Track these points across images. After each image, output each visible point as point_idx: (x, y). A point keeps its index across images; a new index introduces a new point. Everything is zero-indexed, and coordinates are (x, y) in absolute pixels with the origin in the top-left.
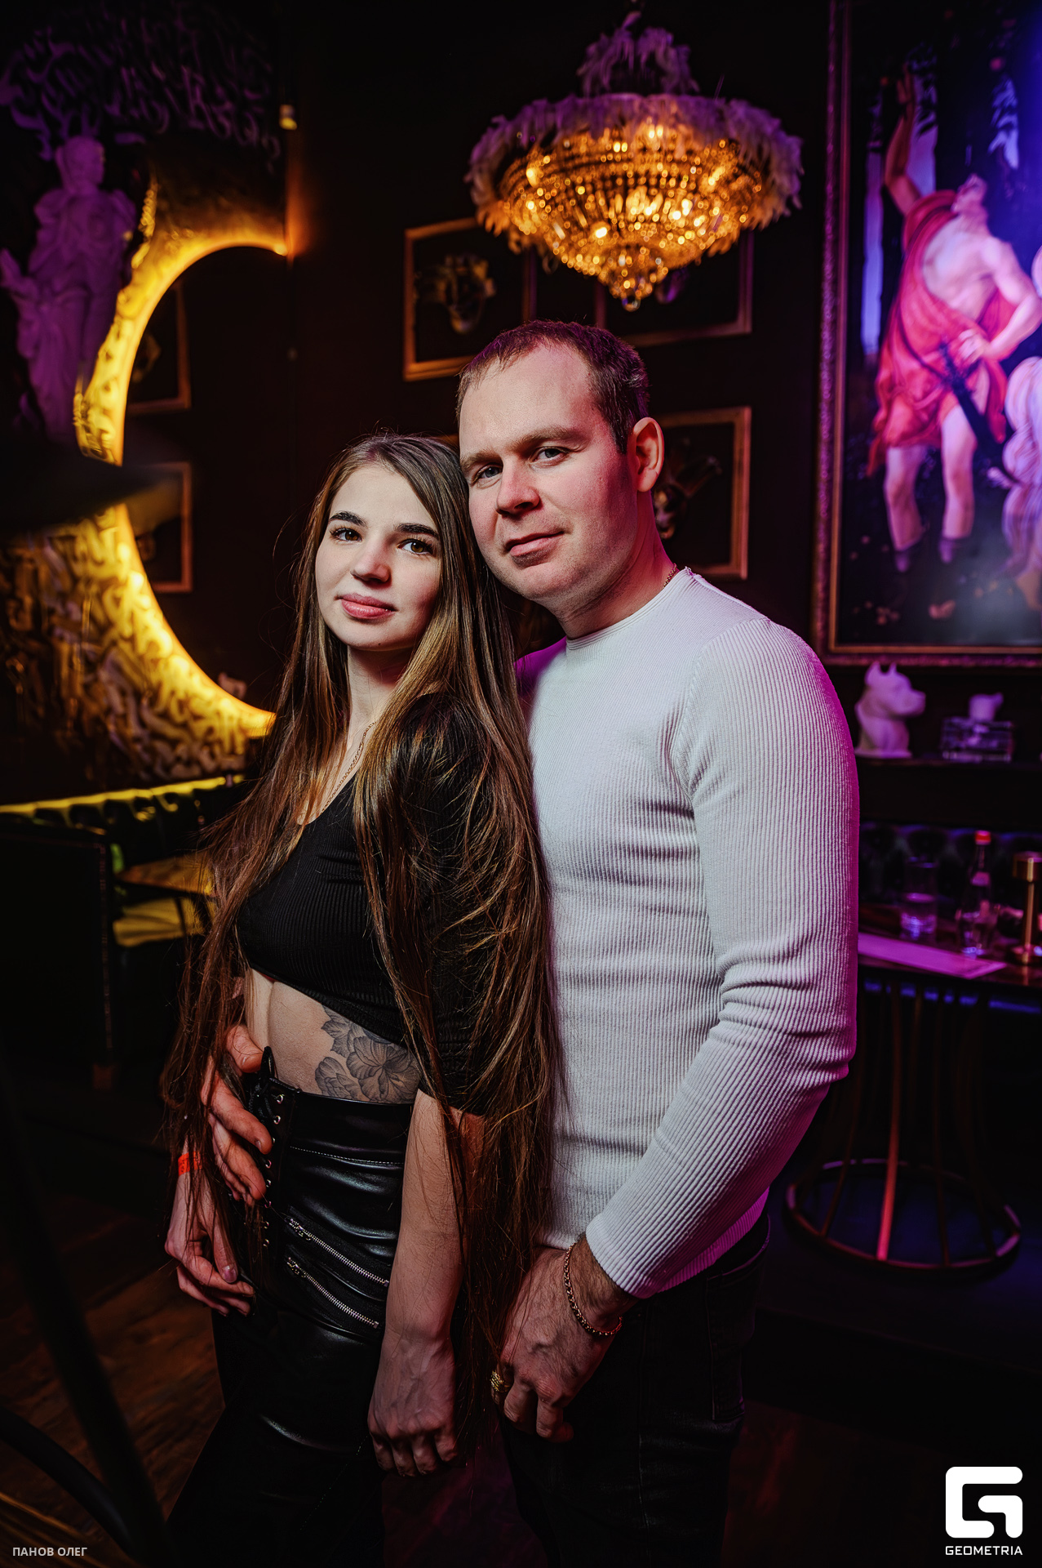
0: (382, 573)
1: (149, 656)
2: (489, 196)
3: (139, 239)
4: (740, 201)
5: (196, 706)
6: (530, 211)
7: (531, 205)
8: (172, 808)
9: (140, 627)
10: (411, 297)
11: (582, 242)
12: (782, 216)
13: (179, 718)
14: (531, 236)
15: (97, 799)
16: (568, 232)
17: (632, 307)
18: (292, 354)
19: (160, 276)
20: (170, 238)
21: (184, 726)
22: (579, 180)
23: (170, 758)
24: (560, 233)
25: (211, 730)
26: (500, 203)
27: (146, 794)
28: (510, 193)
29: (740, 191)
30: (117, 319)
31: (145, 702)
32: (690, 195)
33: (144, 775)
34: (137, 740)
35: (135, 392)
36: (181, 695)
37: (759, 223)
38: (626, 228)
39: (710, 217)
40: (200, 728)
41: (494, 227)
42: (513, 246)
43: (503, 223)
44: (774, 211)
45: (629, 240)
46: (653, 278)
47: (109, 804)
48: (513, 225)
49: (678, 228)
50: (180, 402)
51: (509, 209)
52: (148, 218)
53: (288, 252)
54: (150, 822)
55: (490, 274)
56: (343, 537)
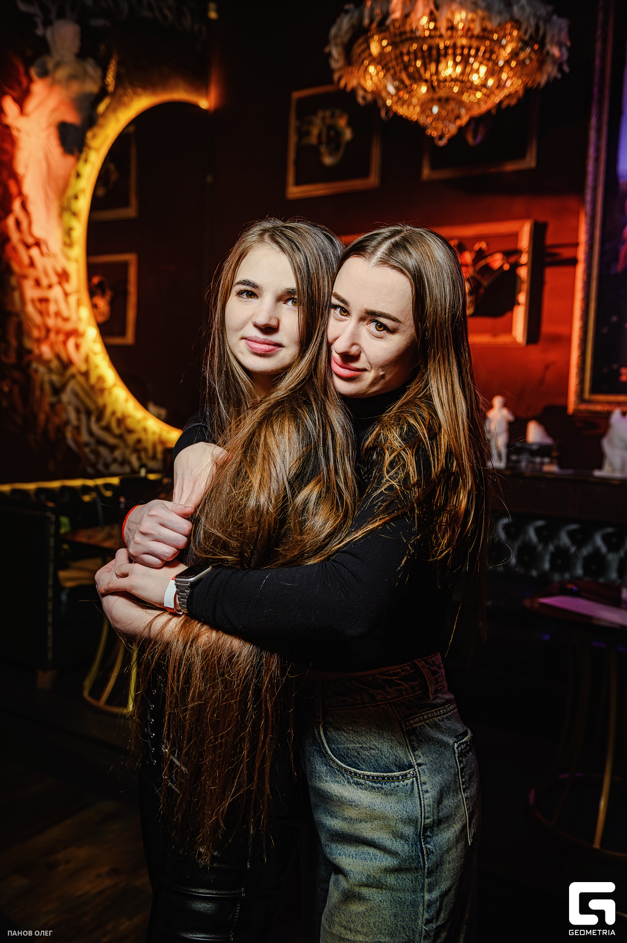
0: (273, 323)
1: (98, 386)
2: (341, 63)
4: (523, 68)
5: (130, 423)
6: (371, 73)
7: (372, 69)
8: (108, 494)
9: (92, 365)
10: (293, 139)
11: (406, 96)
12: (555, 78)
13: (117, 431)
14: (373, 92)
15: (56, 484)
16: (398, 89)
17: (441, 143)
18: (209, 179)
19: (118, 121)
21: (121, 437)
22: (405, 50)
23: (109, 459)
24: (391, 89)
25: (139, 441)
26: (350, 69)
27: (90, 483)
28: (356, 61)
29: (524, 60)
30: (85, 149)
31: (93, 419)
32: (485, 62)
33: (90, 470)
34: (87, 444)
35: (96, 204)
36: (119, 415)
37: (538, 85)
38: (438, 85)
39: (499, 79)
40: (131, 439)
41: (346, 85)
42: (360, 100)
43: (353, 83)
44: (549, 76)
45: (440, 94)
46: (459, 123)
47: (64, 488)
48: (359, 84)
49: (476, 86)
50: (130, 212)
51: (356, 72)
52: (110, 79)
53: (210, 107)
54: (93, 503)
55: (350, 124)
56: (245, 296)
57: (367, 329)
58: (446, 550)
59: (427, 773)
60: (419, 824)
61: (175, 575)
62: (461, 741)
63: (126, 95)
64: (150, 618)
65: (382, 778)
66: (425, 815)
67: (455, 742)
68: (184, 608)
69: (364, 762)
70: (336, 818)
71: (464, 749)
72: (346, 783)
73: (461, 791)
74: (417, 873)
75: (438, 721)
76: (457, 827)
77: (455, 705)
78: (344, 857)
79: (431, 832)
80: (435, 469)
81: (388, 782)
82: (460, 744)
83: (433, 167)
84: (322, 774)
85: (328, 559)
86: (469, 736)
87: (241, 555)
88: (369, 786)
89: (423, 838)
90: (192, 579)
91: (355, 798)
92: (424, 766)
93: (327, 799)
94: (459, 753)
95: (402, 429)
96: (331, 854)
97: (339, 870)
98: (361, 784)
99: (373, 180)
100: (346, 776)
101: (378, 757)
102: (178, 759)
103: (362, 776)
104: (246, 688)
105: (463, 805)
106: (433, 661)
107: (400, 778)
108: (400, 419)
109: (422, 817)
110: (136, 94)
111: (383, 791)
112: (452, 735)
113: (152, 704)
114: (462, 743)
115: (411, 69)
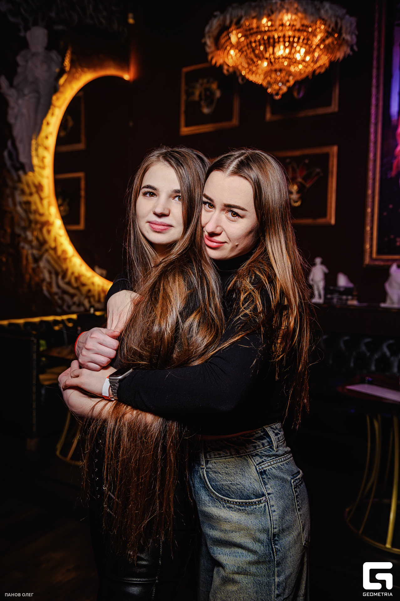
1: (63, 257)
2: (213, 48)
3: (62, 72)
4: (328, 49)
5: (83, 279)
6: (231, 55)
7: (232, 52)
8: (70, 325)
9: (59, 243)
10: (183, 98)
11: (254, 69)
12: (349, 55)
13: (75, 285)
14: (233, 67)
15: (37, 320)
16: (249, 64)
17: (277, 98)
18: (131, 124)
19: (72, 89)
20: (77, 72)
21: (78, 288)
22: (253, 40)
23: (70, 303)
25: (89, 291)
26: (218, 51)
27: (59, 318)
28: (222, 47)
29: (329, 45)
31: (60, 277)
32: (304, 46)
33: (58, 310)
34: (56, 294)
35: (59, 141)
36: (76, 274)
37: (339, 59)
38: (275, 61)
39: (313, 57)
40: (84, 290)
41: (216, 63)
42: (225, 72)
43: (220, 61)
44: (345, 53)
45: (275, 67)
46: (288, 84)
47: (42, 322)
48: (224, 62)
49: (299, 61)
50: (81, 146)
51: (222, 54)
52: (67, 63)
53: (130, 80)
54: (60, 331)
55: (219, 87)
56: (148, 195)
57: (226, 216)
58: (281, 355)
59: (274, 499)
60: (270, 532)
61: (109, 375)
62: (296, 478)
63: (78, 72)
64: (94, 403)
65: (245, 503)
66: (273, 526)
67: (292, 479)
68: (115, 396)
69: (233, 493)
70: (216, 530)
71: (298, 483)
72: (222, 507)
73: (297, 511)
74: (270, 564)
75: (280, 465)
76: (295, 533)
77: (291, 454)
78: (222, 555)
79: (278, 538)
80: (273, 303)
81: (249, 506)
82: (295, 480)
83: (273, 113)
84: (206, 502)
85: (206, 361)
86: (301, 475)
87: (150, 361)
88: (237, 509)
89: (273, 541)
90: (120, 377)
91: (228, 517)
92: (272, 495)
93: (209, 517)
94: (294, 486)
95: (251, 277)
96: (213, 554)
97: (219, 564)
98: (232, 507)
99: (235, 121)
100: (222, 502)
101: (242, 489)
102: (113, 494)
103: (232, 502)
104: (156, 446)
105: (298, 519)
106: (276, 426)
107: (257, 503)
108: (250, 271)
109: (271, 528)
110: (83, 71)
111: (246, 512)
112: (290, 474)
113: (96, 459)
114: (297, 479)
115: (257, 52)
